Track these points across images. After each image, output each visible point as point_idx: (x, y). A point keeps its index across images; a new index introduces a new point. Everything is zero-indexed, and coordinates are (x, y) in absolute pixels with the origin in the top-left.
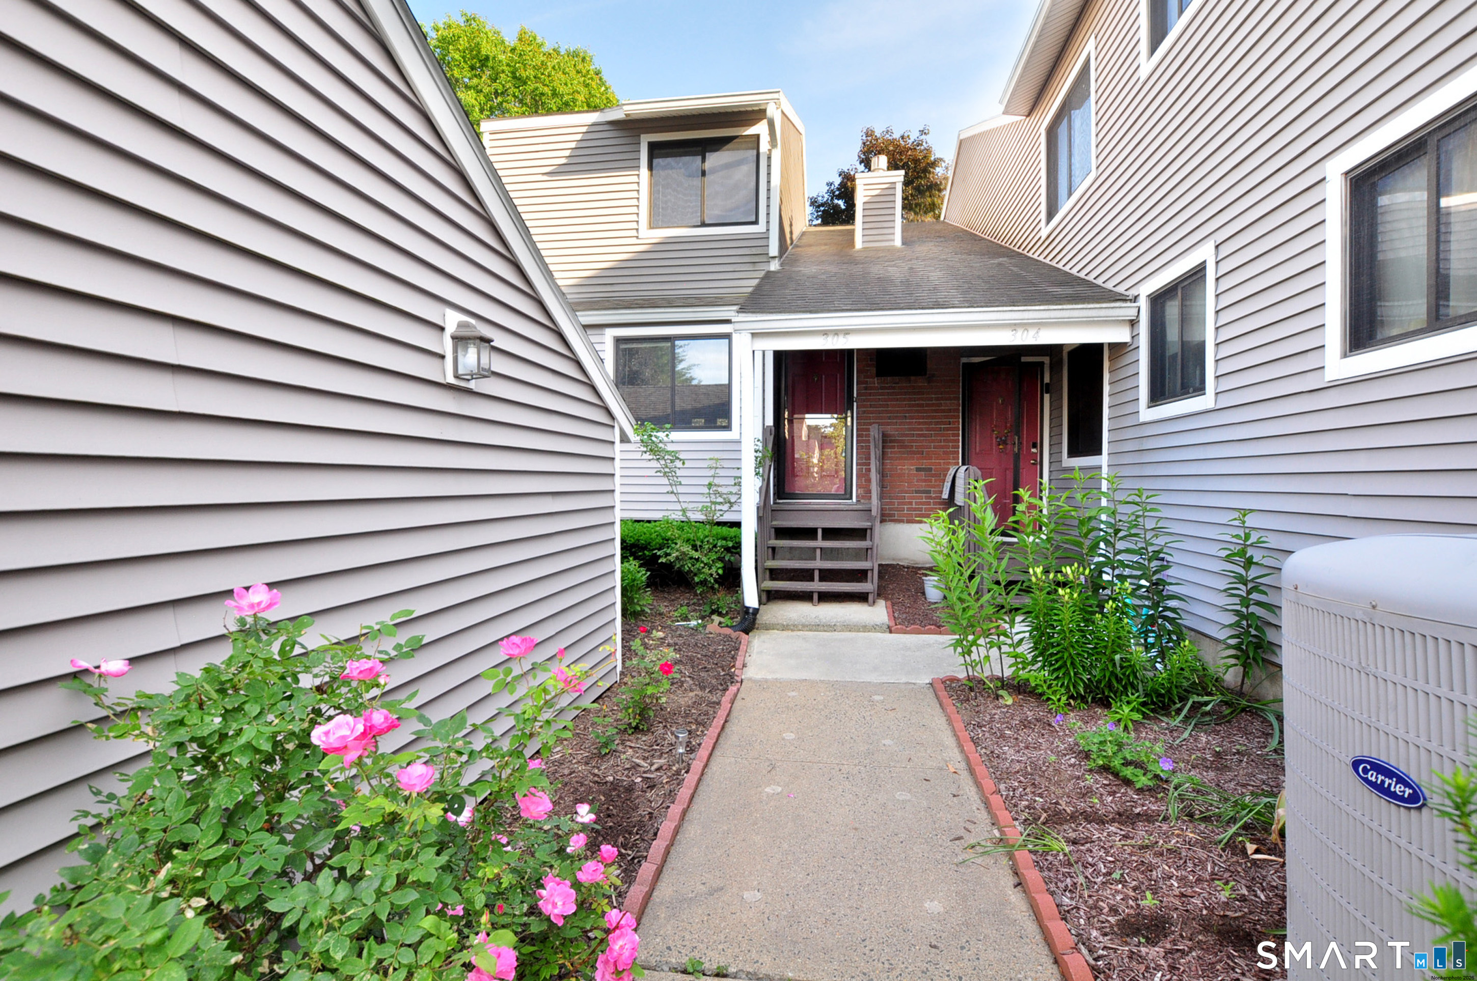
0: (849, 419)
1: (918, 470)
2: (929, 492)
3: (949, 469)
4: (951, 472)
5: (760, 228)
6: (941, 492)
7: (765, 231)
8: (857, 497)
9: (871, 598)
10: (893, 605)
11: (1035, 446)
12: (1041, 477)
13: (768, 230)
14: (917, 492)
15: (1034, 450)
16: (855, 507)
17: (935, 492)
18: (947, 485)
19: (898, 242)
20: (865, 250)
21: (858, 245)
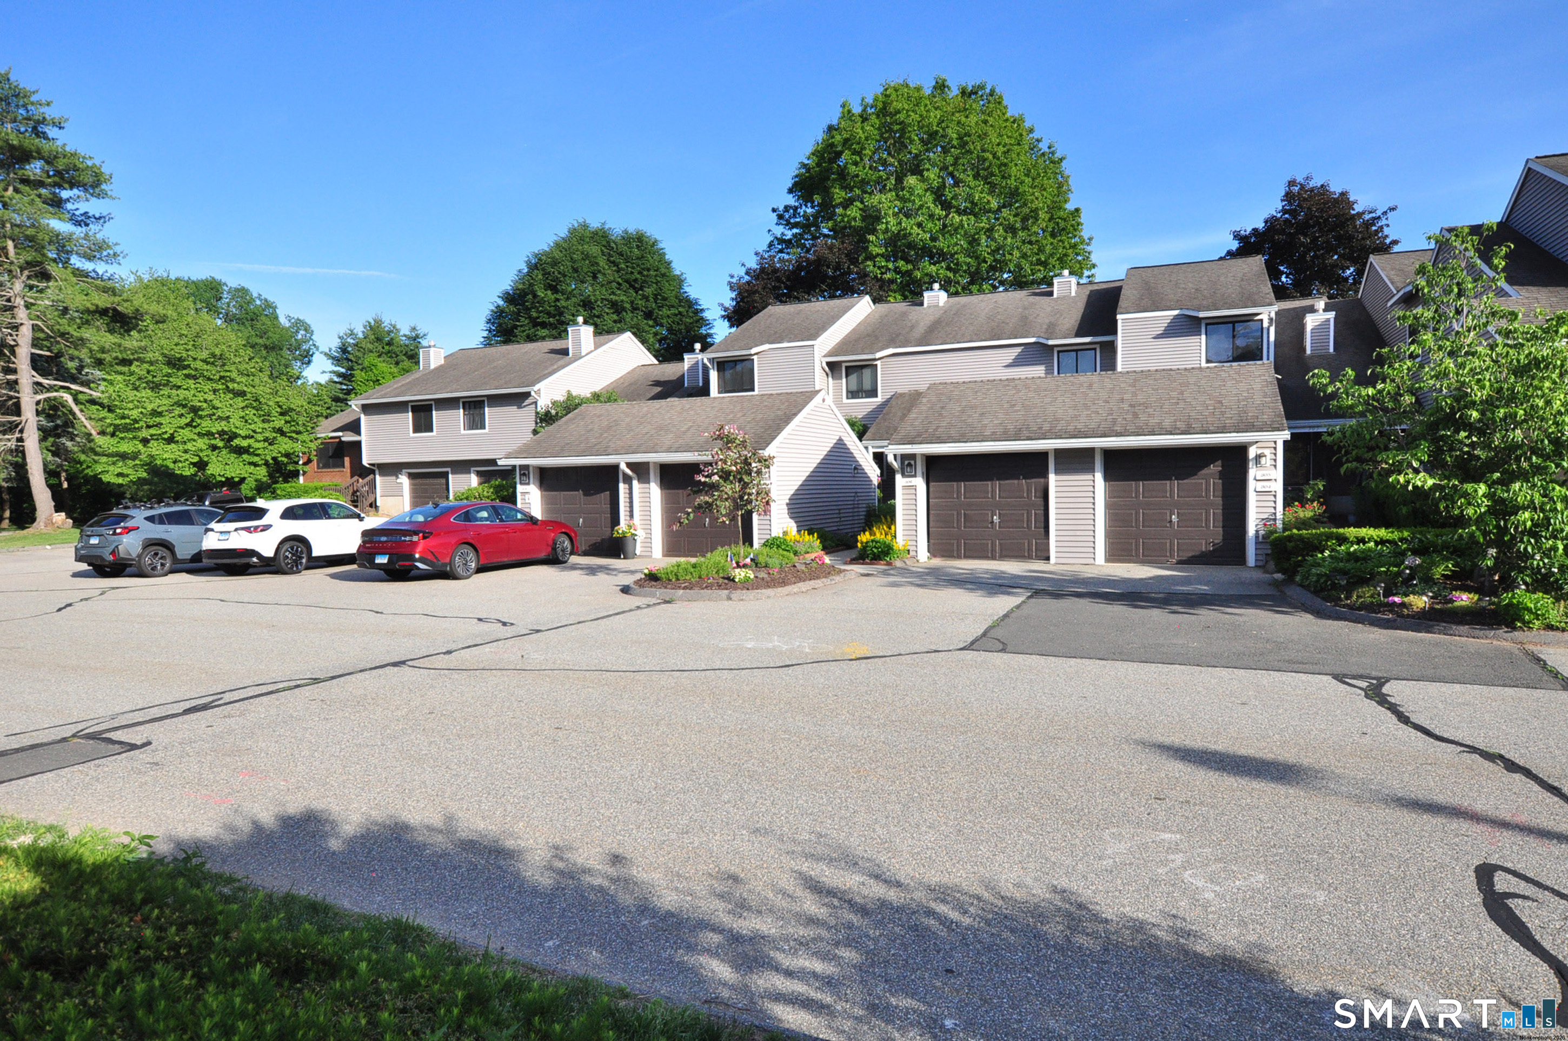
5: (1265, 362)
19: (1331, 350)
20: (1312, 356)
21: (1308, 352)
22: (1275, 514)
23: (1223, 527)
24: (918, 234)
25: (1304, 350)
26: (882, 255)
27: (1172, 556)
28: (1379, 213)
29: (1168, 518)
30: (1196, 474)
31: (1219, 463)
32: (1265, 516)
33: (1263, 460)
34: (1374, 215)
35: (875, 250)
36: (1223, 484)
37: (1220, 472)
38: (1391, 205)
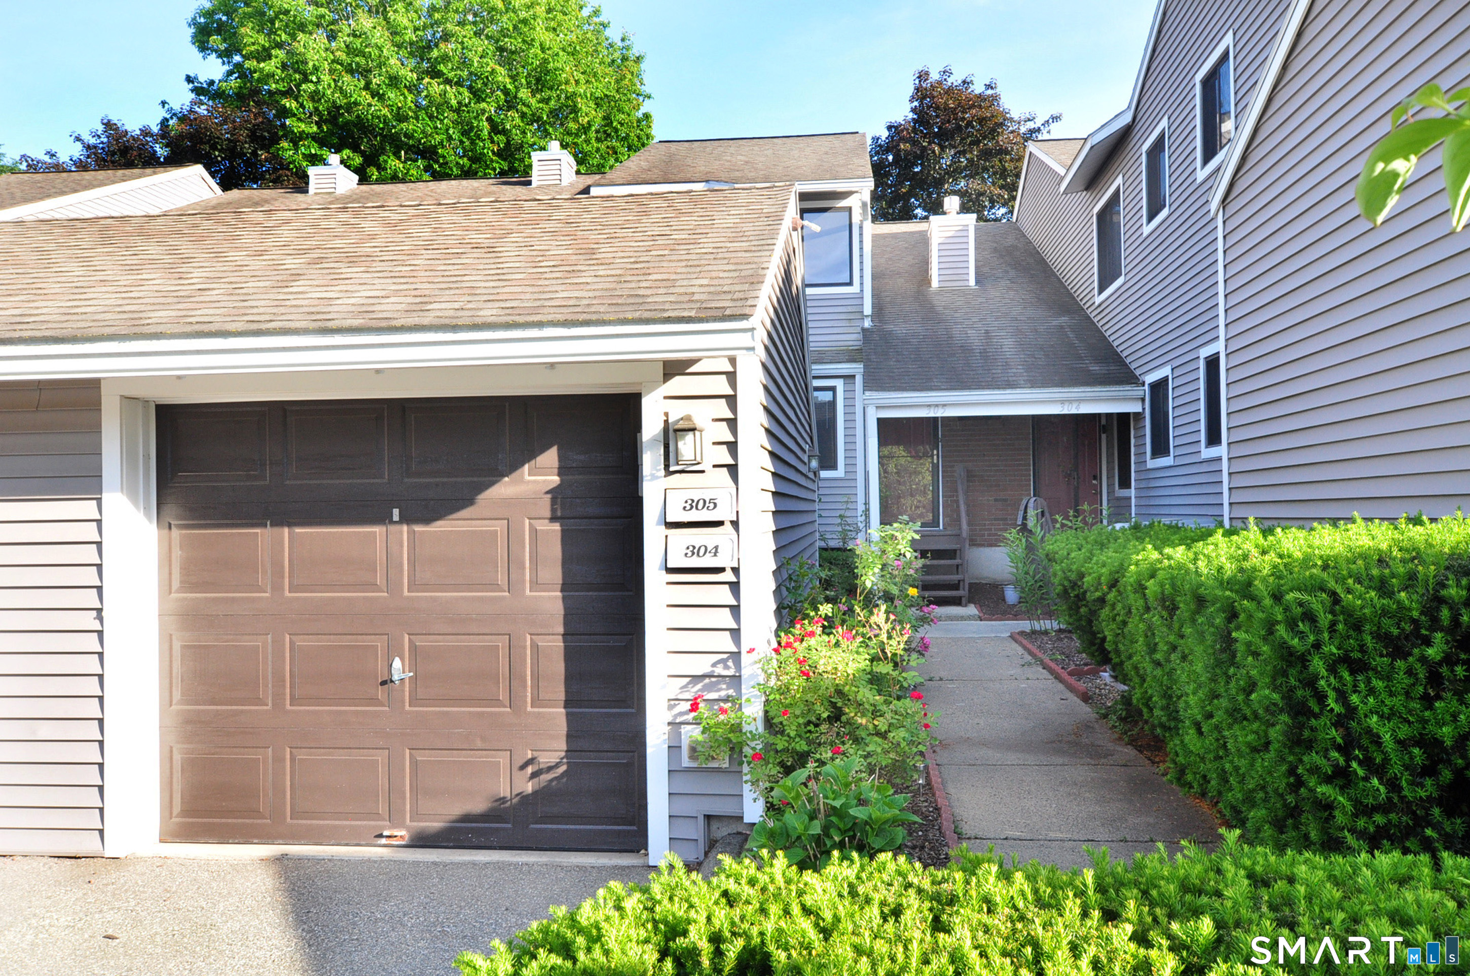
0: (935, 457)
1: (996, 500)
2: (1006, 519)
3: (1022, 500)
4: (1024, 502)
5: (855, 289)
6: (1016, 520)
7: (859, 291)
8: (943, 525)
9: (964, 601)
10: (981, 606)
11: (1095, 478)
12: (1101, 505)
13: (862, 291)
14: (995, 519)
15: (1094, 482)
16: (942, 533)
17: (1011, 520)
18: (1021, 513)
19: (972, 282)
20: (941, 291)
21: (935, 284)
22: (736, 656)
23: (568, 704)
24: (370, 105)
25: (929, 283)
26: (314, 137)
27: (394, 819)
28: (1038, 123)
29: (381, 664)
30: (468, 501)
31: (550, 457)
32: (702, 665)
33: (686, 447)
34: (1031, 125)
35: (296, 126)
36: (566, 536)
37: (555, 493)
38: (1055, 114)
